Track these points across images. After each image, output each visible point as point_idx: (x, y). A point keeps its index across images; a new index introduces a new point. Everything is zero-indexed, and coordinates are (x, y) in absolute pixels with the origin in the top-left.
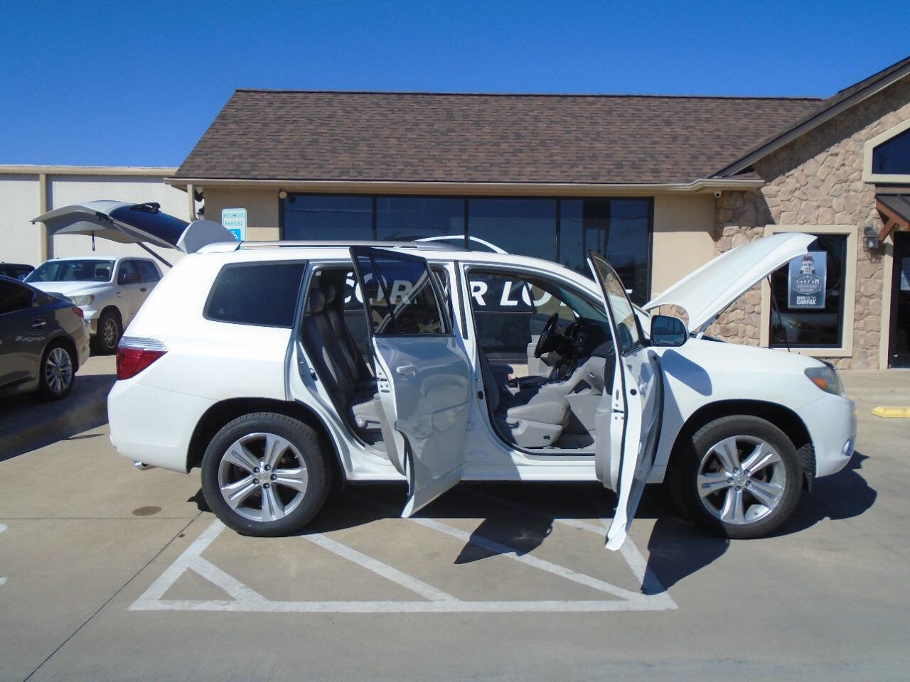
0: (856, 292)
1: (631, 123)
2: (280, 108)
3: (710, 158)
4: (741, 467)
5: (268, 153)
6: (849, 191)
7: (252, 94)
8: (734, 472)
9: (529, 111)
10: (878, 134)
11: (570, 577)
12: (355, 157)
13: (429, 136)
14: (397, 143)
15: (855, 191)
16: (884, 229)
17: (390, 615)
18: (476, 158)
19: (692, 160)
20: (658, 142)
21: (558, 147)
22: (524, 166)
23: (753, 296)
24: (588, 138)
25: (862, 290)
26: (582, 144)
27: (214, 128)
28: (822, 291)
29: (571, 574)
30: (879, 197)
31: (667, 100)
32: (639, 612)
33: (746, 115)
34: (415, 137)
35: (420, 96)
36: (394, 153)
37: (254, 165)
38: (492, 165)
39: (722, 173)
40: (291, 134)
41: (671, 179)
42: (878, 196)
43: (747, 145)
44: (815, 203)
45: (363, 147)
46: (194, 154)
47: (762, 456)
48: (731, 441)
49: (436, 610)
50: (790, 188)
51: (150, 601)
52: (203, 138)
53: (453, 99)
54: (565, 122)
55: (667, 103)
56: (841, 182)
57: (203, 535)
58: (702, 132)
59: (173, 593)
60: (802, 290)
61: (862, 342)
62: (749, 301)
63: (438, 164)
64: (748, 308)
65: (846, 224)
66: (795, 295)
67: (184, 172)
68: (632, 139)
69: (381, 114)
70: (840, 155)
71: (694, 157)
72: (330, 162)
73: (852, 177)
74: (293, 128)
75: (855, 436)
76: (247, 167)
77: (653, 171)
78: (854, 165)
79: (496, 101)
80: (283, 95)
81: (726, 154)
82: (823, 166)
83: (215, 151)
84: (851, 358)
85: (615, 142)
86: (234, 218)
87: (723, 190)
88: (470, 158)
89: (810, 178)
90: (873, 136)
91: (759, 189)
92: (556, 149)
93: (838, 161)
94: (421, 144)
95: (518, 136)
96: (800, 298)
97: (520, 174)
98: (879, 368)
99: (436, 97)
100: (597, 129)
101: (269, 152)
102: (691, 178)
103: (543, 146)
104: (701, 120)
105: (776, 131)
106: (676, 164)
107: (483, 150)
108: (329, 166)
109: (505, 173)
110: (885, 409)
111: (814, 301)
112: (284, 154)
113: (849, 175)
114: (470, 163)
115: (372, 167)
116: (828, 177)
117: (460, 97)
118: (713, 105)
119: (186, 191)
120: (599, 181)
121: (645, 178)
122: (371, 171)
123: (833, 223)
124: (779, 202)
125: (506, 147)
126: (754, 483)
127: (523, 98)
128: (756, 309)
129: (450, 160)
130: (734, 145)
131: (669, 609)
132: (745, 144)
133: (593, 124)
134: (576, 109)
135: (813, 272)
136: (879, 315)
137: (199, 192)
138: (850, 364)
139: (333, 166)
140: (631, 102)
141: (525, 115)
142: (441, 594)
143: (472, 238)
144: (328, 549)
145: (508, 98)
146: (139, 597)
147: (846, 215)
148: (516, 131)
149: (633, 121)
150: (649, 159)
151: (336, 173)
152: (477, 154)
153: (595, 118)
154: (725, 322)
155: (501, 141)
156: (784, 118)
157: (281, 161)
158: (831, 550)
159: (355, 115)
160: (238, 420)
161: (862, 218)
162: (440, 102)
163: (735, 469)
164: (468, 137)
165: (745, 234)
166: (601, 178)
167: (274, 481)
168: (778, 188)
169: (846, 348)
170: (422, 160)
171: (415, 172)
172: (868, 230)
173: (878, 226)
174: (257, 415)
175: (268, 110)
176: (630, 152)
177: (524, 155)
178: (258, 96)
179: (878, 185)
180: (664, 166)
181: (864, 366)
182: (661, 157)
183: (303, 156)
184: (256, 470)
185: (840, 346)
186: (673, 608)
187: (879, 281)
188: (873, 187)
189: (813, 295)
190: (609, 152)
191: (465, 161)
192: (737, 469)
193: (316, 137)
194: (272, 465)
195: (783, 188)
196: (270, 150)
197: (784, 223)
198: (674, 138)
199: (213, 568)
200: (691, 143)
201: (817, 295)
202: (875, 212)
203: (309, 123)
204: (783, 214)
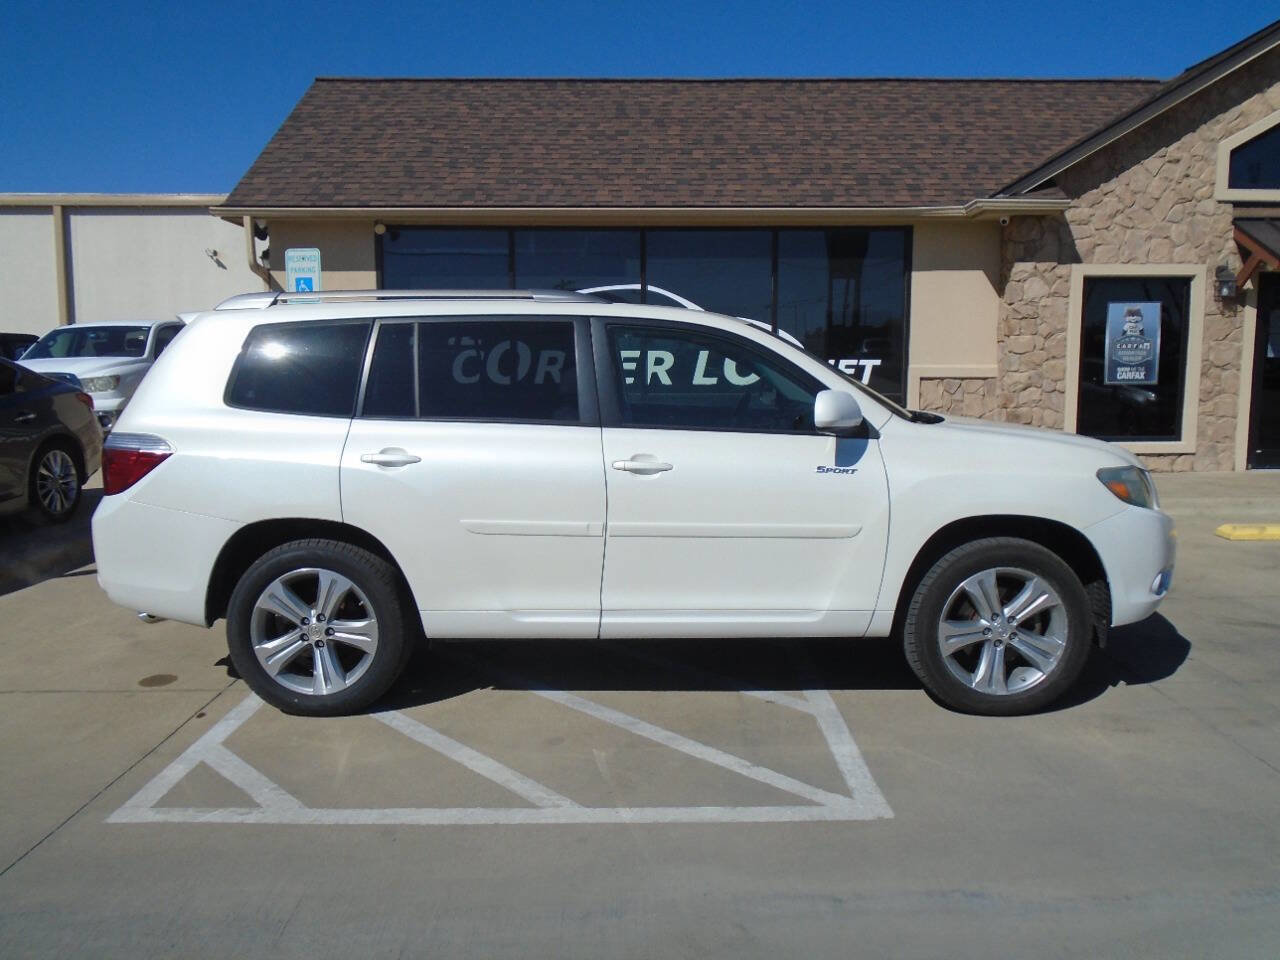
0: (1203, 361)
1: (882, 120)
2: (378, 104)
3: (994, 168)
4: (1003, 612)
5: (359, 170)
6: (1194, 214)
7: (339, 84)
8: (993, 620)
9: (736, 103)
10: (1239, 130)
11: (745, 772)
12: (484, 173)
13: (592, 141)
14: (544, 151)
15: (1203, 215)
16: (1243, 270)
17: (477, 828)
18: (657, 171)
19: (969, 171)
20: (921, 146)
21: (776, 156)
22: (725, 182)
23: (1053, 367)
24: (819, 142)
25: (1211, 358)
26: (810, 150)
27: (282, 135)
28: (1154, 359)
29: (748, 767)
30: (1238, 223)
31: (936, 85)
32: (838, 823)
33: (1049, 106)
34: (571, 142)
35: (579, 84)
36: (541, 165)
37: (338, 187)
38: (679, 182)
39: (1010, 190)
40: (392, 141)
41: (937, 199)
42: (1236, 221)
43: (1049, 149)
44: (1146, 232)
45: (495, 158)
46: (254, 172)
47: (1035, 597)
48: (989, 576)
49: (543, 821)
50: (1109, 211)
51: (140, 810)
52: (267, 148)
53: (626, 87)
54: (789, 118)
55: (936, 89)
56: (1184, 200)
57: (232, 714)
58: (985, 130)
59: (173, 798)
60: (1125, 359)
61: (1210, 433)
62: (1047, 375)
63: (602, 181)
64: (1047, 385)
65: (1189, 262)
66: (1116, 365)
67: (238, 198)
68: (883, 142)
69: (521, 111)
70: (1181, 162)
71: (972, 167)
72: (448, 180)
73: (1199, 194)
74: (396, 131)
75: (1172, 566)
76: (327, 189)
77: (912, 188)
78: (1202, 176)
79: (688, 89)
80: (383, 85)
81: (1019, 162)
82: (1157, 178)
83: (283, 168)
84: (1193, 454)
85: (858, 146)
86: (303, 261)
87: (1013, 214)
88: (649, 172)
89: (1138, 196)
90: (1231, 133)
91: (1062, 212)
92: (773, 158)
93: (1179, 170)
94: (578, 152)
95: (719, 140)
96: (1123, 369)
97: (719, 193)
98: (1233, 469)
99: (601, 84)
100: (833, 129)
101: (361, 167)
102: (965, 198)
103: (754, 154)
104: (985, 113)
105: (1091, 128)
106: (945, 177)
107: (668, 161)
108: (445, 187)
109: (699, 193)
110: (1235, 528)
111: (1142, 374)
112: (382, 169)
113: (1195, 191)
114: (647, 179)
115: (507, 187)
116: (1165, 194)
117: (637, 84)
118: (1002, 91)
119: (242, 224)
120: (832, 204)
121: (897, 198)
122: (506, 192)
123: (1171, 261)
124: (1094, 232)
125: (701, 156)
126: (1021, 636)
127: (729, 84)
128: (1059, 386)
129: (619, 176)
130: (1031, 149)
131: (880, 819)
132: (1046, 148)
133: (826, 121)
134: (803, 99)
135: (1142, 331)
136: (1236, 394)
137: (262, 226)
138: (1192, 464)
139: (452, 187)
140: (884, 88)
141: (730, 110)
142: (556, 798)
143: (651, 288)
144: (405, 733)
145: (705, 84)
146: (123, 803)
147: (1190, 249)
148: (715, 133)
149: (885, 116)
150: (906, 170)
151: (455, 196)
152: (658, 166)
153: (830, 112)
154: (1013, 405)
155: (694, 147)
156: (1105, 109)
157: (378, 180)
158: (1128, 731)
159: (485, 112)
160: (277, 549)
161: (1212, 253)
162: (608, 92)
163: (995, 616)
164: (646, 142)
165: (1043, 277)
166: (835, 199)
167: (331, 638)
168: (1091, 211)
169: (1188, 440)
170: (578, 176)
171: (569, 194)
172: (1221, 270)
173: (1235, 264)
174: (304, 542)
175: (362, 107)
176: (881, 161)
177: (725, 166)
178: (347, 87)
179: (1237, 204)
180: (927, 181)
181: (1212, 466)
182: (925, 169)
183: (409, 172)
184: (305, 621)
185: (1178, 438)
186: (886, 817)
187: (1236, 344)
188: (1230, 208)
189: (1141, 365)
190: (848, 161)
191: (639, 176)
192: (998, 615)
193: (428, 144)
194: (327, 615)
195: (1099, 211)
196: (360, 165)
197: (1099, 262)
198: (944, 140)
199: (236, 760)
200: (968, 146)
201: (1147, 366)
202: (1232, 244)
203: (418, 125)
204: (1098, 249)
